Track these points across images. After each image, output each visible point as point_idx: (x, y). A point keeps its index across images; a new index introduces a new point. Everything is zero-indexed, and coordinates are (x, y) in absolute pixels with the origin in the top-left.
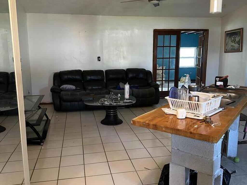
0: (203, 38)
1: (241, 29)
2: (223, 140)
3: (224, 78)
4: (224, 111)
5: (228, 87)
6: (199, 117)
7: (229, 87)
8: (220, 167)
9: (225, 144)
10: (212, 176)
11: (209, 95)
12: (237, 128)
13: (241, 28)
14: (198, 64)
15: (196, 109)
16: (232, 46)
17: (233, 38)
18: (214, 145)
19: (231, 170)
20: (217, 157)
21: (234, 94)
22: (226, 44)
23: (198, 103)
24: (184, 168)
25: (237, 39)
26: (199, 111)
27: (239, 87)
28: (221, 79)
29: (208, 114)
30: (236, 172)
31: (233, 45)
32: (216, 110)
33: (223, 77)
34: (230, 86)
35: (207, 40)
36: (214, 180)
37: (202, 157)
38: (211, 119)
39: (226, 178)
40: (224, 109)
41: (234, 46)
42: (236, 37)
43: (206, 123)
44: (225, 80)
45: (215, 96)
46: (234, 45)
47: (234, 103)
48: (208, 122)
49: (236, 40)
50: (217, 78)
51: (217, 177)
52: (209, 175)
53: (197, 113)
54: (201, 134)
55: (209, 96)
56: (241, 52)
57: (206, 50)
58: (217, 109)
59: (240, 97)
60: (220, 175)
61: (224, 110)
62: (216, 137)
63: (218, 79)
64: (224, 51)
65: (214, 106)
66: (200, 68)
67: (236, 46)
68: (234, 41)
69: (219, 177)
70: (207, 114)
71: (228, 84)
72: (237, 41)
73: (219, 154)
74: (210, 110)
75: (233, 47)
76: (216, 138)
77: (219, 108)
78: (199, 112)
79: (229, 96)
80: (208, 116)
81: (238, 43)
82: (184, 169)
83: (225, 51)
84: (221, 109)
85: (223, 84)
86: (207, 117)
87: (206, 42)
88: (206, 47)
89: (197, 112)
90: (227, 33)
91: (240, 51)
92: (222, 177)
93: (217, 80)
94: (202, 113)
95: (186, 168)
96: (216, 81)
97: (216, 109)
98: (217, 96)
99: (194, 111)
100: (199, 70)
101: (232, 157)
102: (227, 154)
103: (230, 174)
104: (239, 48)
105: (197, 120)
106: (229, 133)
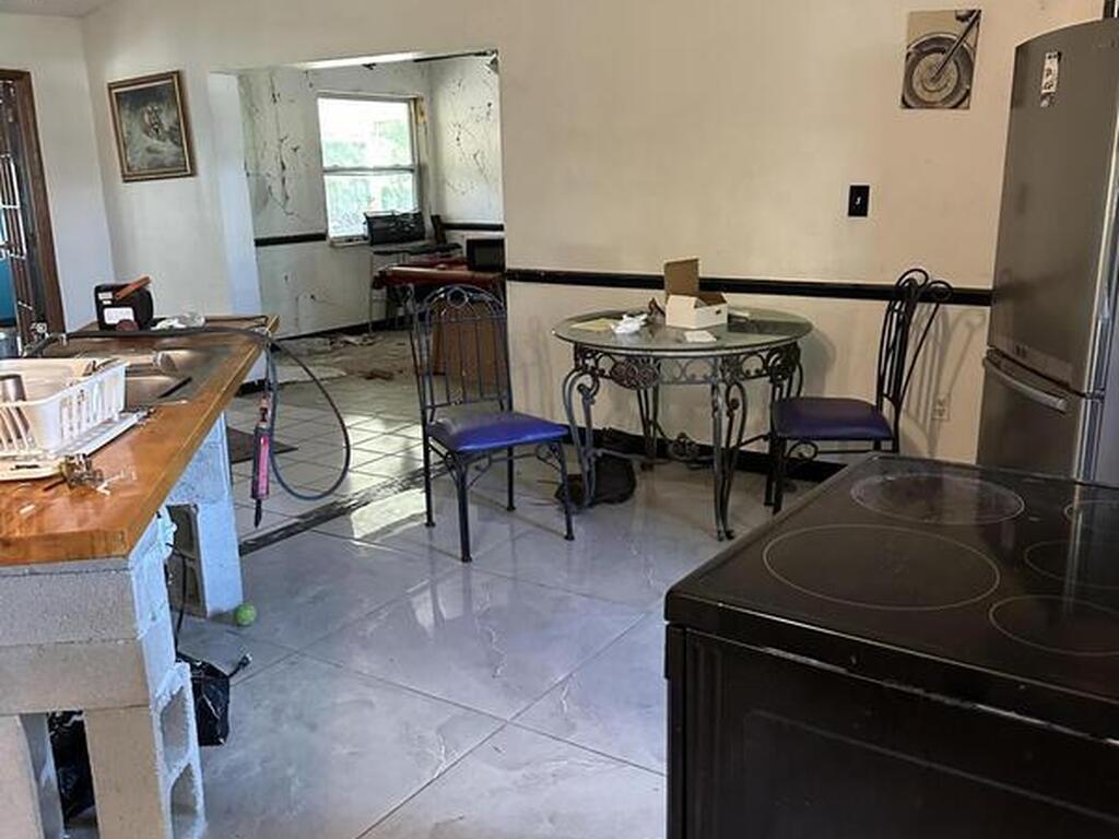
0: (10, 111)
1: (172, 78)
2: (173, 553)
3: (130, 289)
4: (148, 423)
5: (155, 325)
6: (36, 467)
7: (159, 326)
8: (174, 657)
9: (185, 566)
10: (148, 706)
11: (69, 365)
12: (226, 487)
13: (174, 73)
14: (12, 241)
15: (19, 437)
16: (149, 150)
17: (146, 117)
18: (130, 576)
19: (227, 663)
20: (154, 619)
21: (183, 354)
22: (123, 145)
23: (20, 403)
24: (17, 718)
25: (167, 121)
26: (33, 444)
27: (203, 320)
28: (122, 294)
29: (79, 447)
30: (248, 662)
31: (153, 148)
32: (109, 425)
33: (126, 286)
34: (163, 322)
35: (31, 121)
36: (159, 717)
37: (88, 642)
38: (94, 465)
39: (210, 700)
40: (145, 417)
41: (158, 152)
42: (161, 111)
43: (71, 487)
44: (140, 300)
45: (98, 364)
46: (160, 149)
47: (188, 386)
48: (79, 480)
49: (160, 124)
50: (104, 294)
51: (170, 703)
52: (132, 706)
53: (24, 453)
54: (54, 537)
55: (69, 368)
56: (191, 179)
57: (37, 173)
58: (116, 418)
59: (207, 360)
60: (182, 688)
61: (148, 420)
62: (119, 529)
63: (106, 297)
64: (120, 174)
65: (100, 411)
66: (24, 258)
67: (165, 149)
68: (154, 129)
69: (177, 698)
70: (71, 448)
71: (155, 316)
72: (167, 129)
73: (161, 608)
74: (84, 430)
75: (154, 155)
76: (122, 533)
77: (123, 415)
78: (35, 446)
79: (162, 361)
80: (78, 455)
81: (173, 135)
82: (19, 724)
83: (124, 176)
84: (133, 419)
85: (132, 318)
86: (72, 462)
87: (28, 133)
88: (31, 157)
89: (24, 448)
90: (116, 94)
91: (186, 171)
92: (189, 695)
93: (105, 303)
94: (46, 448)
95: (27, 715)
96: (100, 307)
97: (110, 421)
98: (104, 364)
99: (10, 445)
100: (21, 270)
101: (225, 610)
102: (204, 607)
103: (226, 678)
104: (182, 159)
105: (28, 484)
106: (195, 516)
